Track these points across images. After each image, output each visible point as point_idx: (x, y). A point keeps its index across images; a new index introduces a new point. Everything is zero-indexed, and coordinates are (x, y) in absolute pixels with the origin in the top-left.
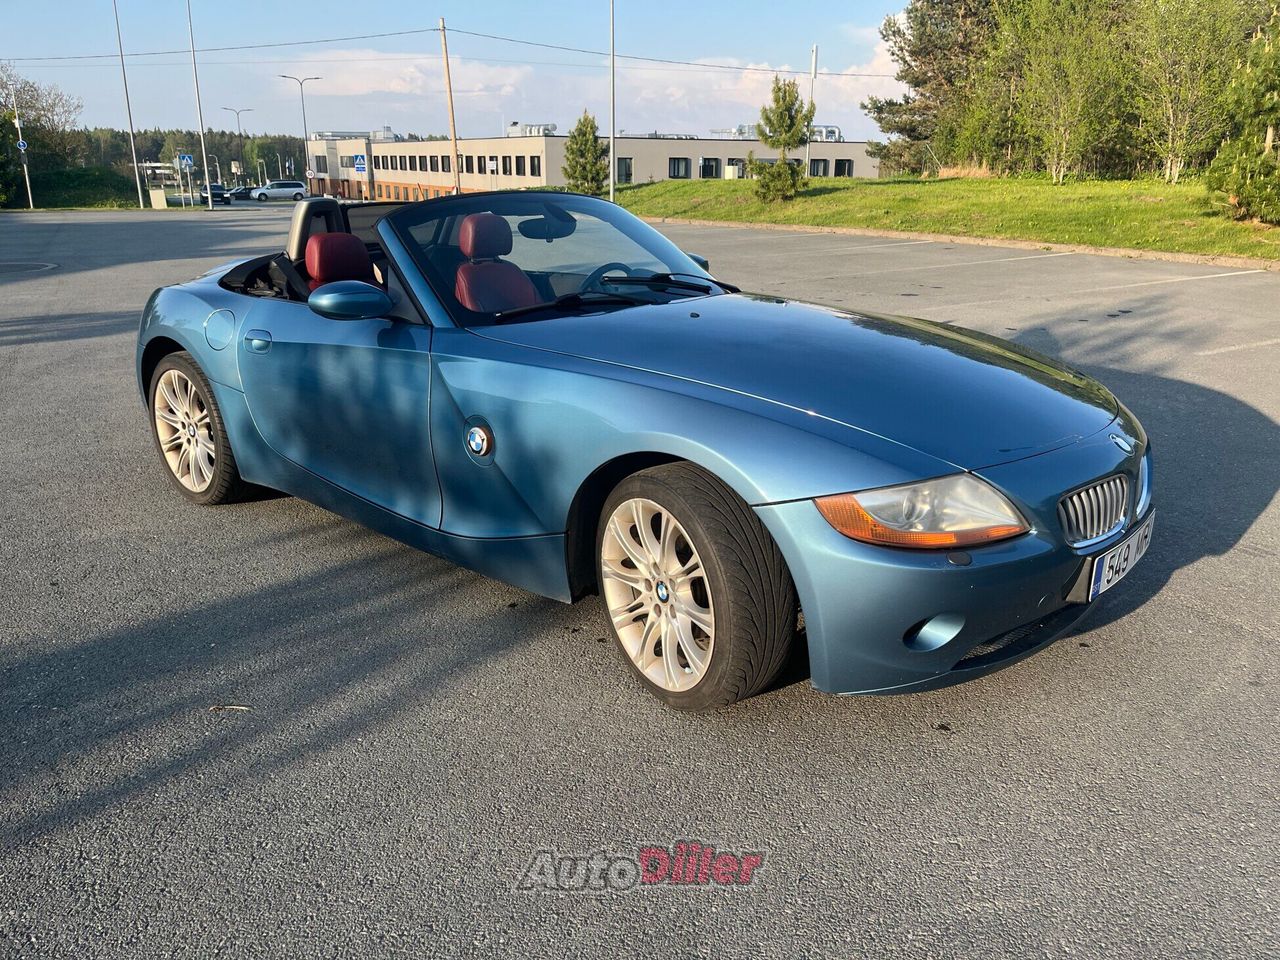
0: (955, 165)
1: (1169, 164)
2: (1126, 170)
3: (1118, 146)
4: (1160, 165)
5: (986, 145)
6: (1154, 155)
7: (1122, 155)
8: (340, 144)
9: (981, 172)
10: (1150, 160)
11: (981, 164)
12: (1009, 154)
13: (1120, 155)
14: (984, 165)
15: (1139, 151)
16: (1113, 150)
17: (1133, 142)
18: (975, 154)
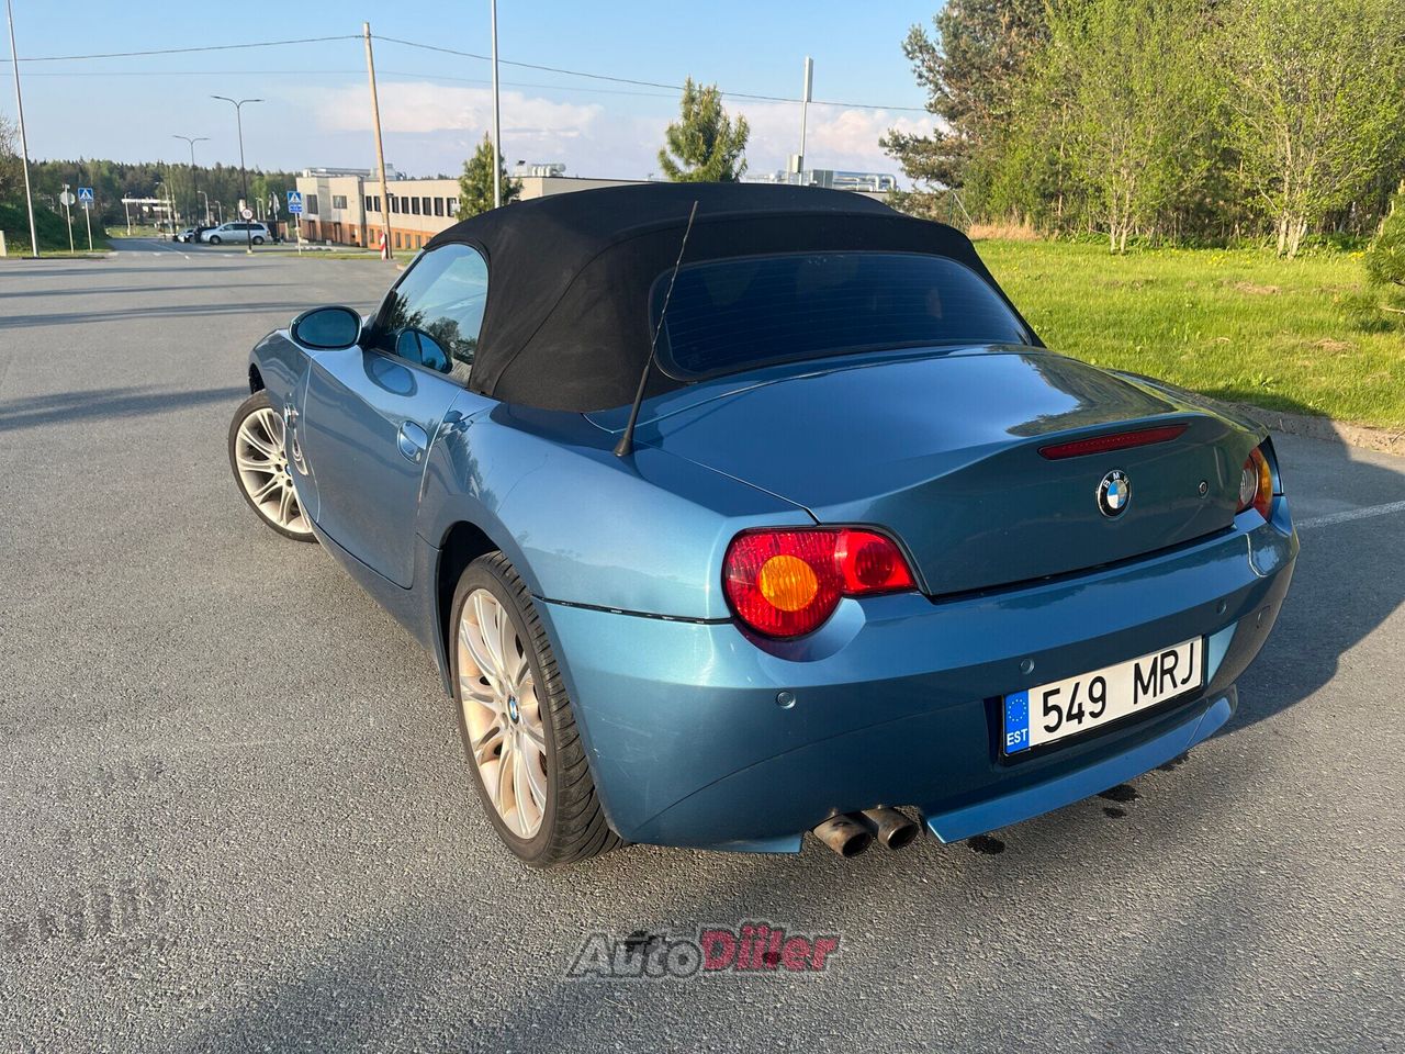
0: (989, 221)
1: (1284, 227)
2: (1220, 233)
3: (1208, 200)
4: (1269, 228)
5: (1030, 195)
6: (1260, 213)
7: (1214, 213)
8: (332, 181)
9: (1022, 232)
10: (1253, 221)
11: (1023, 220)
12: (1059, 209)
13: (1211, 214)
14: (1027, 224)
15: (1238, 208)
16: (1200, 204)
17: (1229, 194)
18: (1015, 207)
